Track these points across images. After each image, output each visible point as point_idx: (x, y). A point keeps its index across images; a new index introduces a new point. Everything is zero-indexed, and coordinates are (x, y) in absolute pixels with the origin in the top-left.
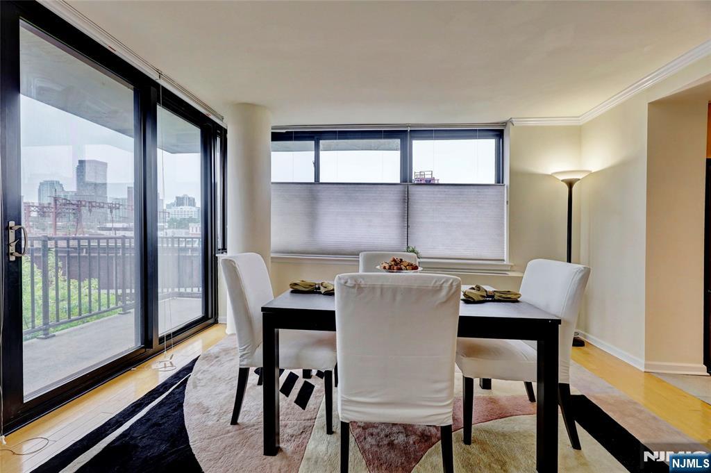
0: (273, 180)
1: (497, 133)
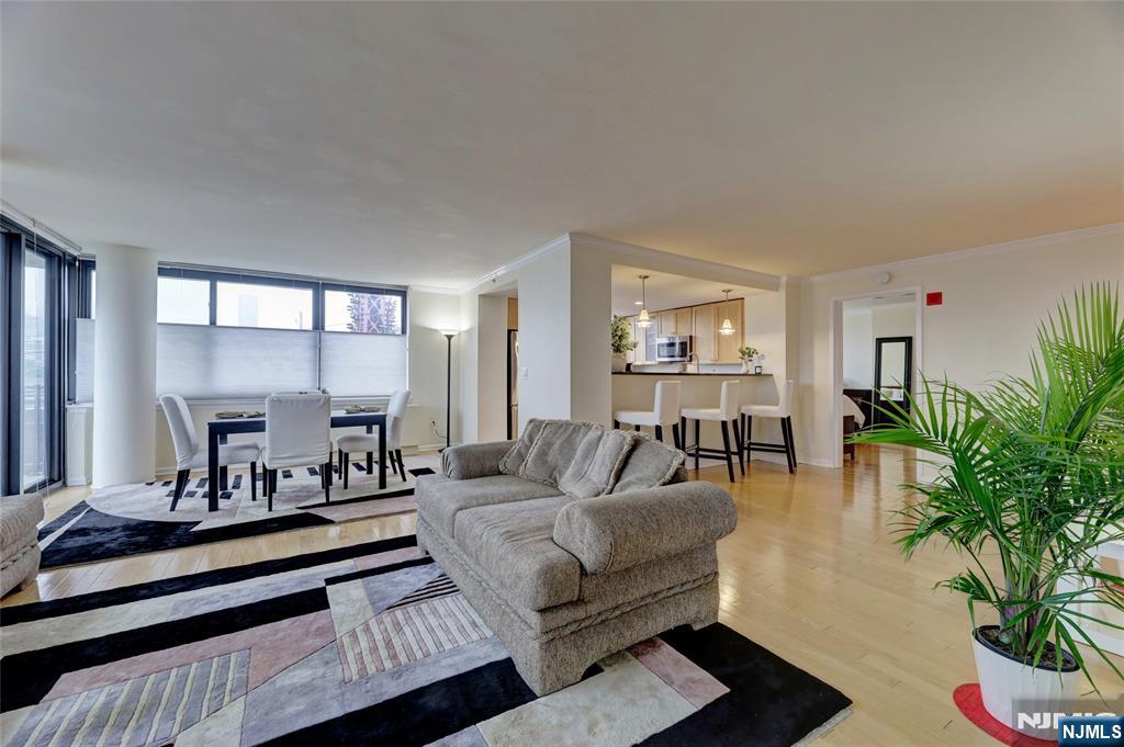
1: (402, 292)
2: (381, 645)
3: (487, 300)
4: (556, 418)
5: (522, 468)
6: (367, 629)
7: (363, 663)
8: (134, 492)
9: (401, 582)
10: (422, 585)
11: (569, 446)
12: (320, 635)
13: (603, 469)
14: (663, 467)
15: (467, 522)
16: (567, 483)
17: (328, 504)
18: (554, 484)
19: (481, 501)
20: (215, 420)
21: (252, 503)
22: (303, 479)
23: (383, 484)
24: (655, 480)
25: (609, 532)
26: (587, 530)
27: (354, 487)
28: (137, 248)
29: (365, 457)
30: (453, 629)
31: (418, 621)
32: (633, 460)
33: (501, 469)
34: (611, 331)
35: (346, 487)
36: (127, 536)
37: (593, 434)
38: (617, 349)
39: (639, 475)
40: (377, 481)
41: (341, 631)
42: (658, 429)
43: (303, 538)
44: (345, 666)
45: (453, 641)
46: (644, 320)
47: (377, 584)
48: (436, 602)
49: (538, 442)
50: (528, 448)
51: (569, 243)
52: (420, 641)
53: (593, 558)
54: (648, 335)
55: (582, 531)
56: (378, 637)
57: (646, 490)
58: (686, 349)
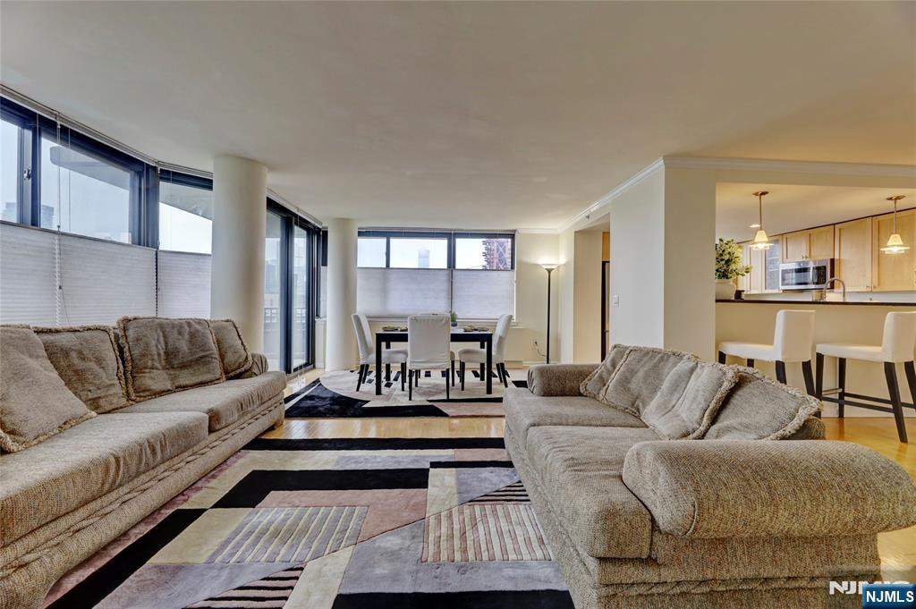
0: (359, 265)
1: (512, 236)
2: (457, 534)
3: (582, 235)
4: (641, 345)
5: (603, 392)
6: (450, 516)
7: (439, 547)
8: (343, 375)
9: (486, 479)
10: (502, 486)
11: (655, 376)
12: (415, 510)
13: (694, 406)
14: (783, 415)
15: (536, 440)
16: (650, 413)
17: (448, 400)
18: (636, 414)
19: (554, 421)
20: (381, 332)
21: (402, 392)
22: (437, 379)
23: (489, 391)
24: (769, 430)
25: (690, 488)
26: (660, 480)
27: (468, 390)
28: (348, 220)
29: (479, 366)
30: (520, 539)
31: (491, 520)
32: (736, 400)
33: (582, 391)
34: (715, 256)
35: (463, 389)
36: (331, 404)
37: (684, 366)
38: (723, 274)
39: (746, 420)
40: (485, 387)
41: (431, 511)
42: (780, 367)
43: (425, 424)
44: (426, 546)
45: (517, 551)
46: (761, 242)
47: (466, 476)
48: (510, 506)
49: (621, 368)
50: (610, 373)
51: (664, 166)
52: (489, 542)
53: (668, 515)
54: (767, 258)
55: (655, 479)
56: (456, 526)
57: (752, 442)
58: (825, 275)
